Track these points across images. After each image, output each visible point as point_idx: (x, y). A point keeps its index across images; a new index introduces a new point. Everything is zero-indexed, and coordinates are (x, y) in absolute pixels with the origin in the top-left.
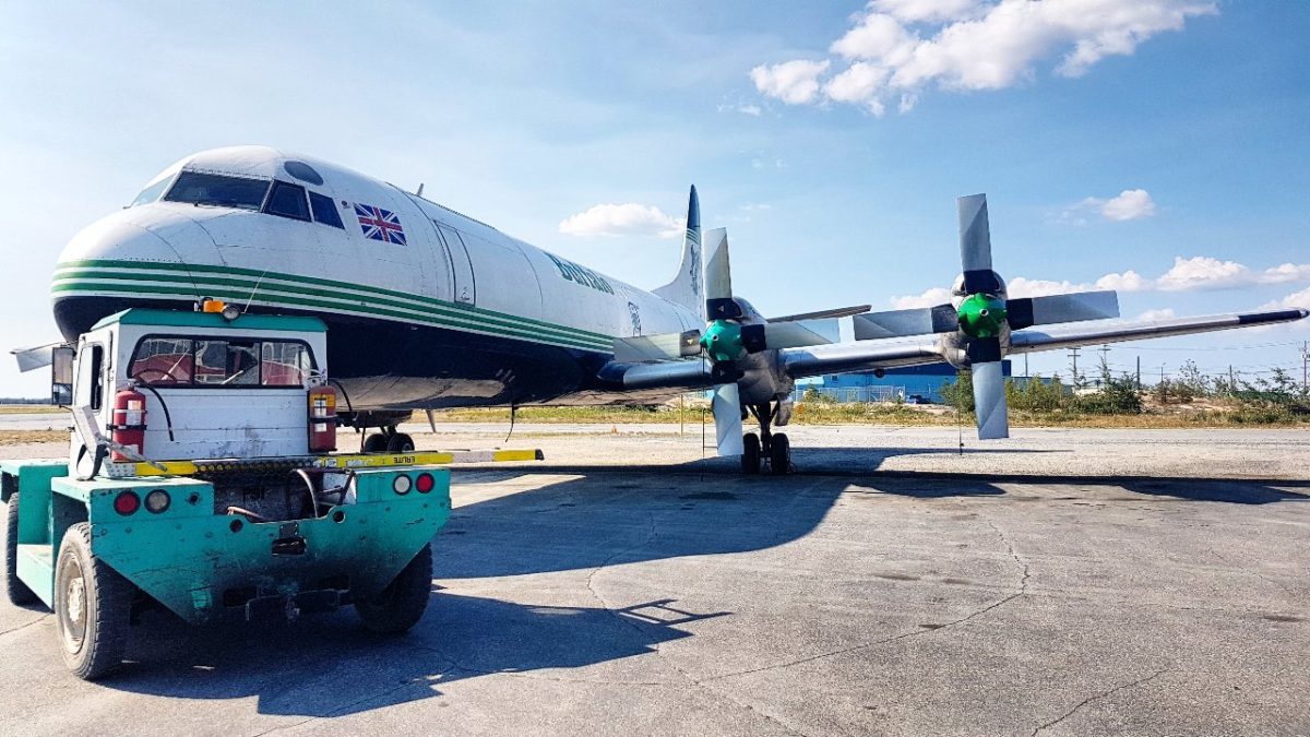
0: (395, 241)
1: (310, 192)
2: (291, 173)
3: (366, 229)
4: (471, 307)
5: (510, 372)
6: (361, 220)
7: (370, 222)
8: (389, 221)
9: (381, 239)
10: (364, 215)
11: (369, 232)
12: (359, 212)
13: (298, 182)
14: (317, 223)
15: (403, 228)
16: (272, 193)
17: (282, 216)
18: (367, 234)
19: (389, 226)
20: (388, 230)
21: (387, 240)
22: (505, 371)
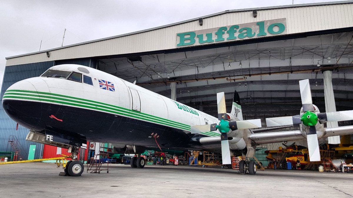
0: (110, 90)
1: (84, 75)
2: (79, 70)
3: (101, 86)
4: (140, 112)
5: (156, 134)
6: (100, 84)
7: (103, 84)
8: (110, 85)
9: (106, 89)
10: (101, 82)
11: (102, 87)
12: (99, 81)
13: (80, 72)
14: (84, 83)
15: (115, 87)
16: (71, 75)
17: (72, 81)
18: (101, 87)
19: (109, 86)
20: (109, 87)
21: (108, 90)
22: (155, 134)
